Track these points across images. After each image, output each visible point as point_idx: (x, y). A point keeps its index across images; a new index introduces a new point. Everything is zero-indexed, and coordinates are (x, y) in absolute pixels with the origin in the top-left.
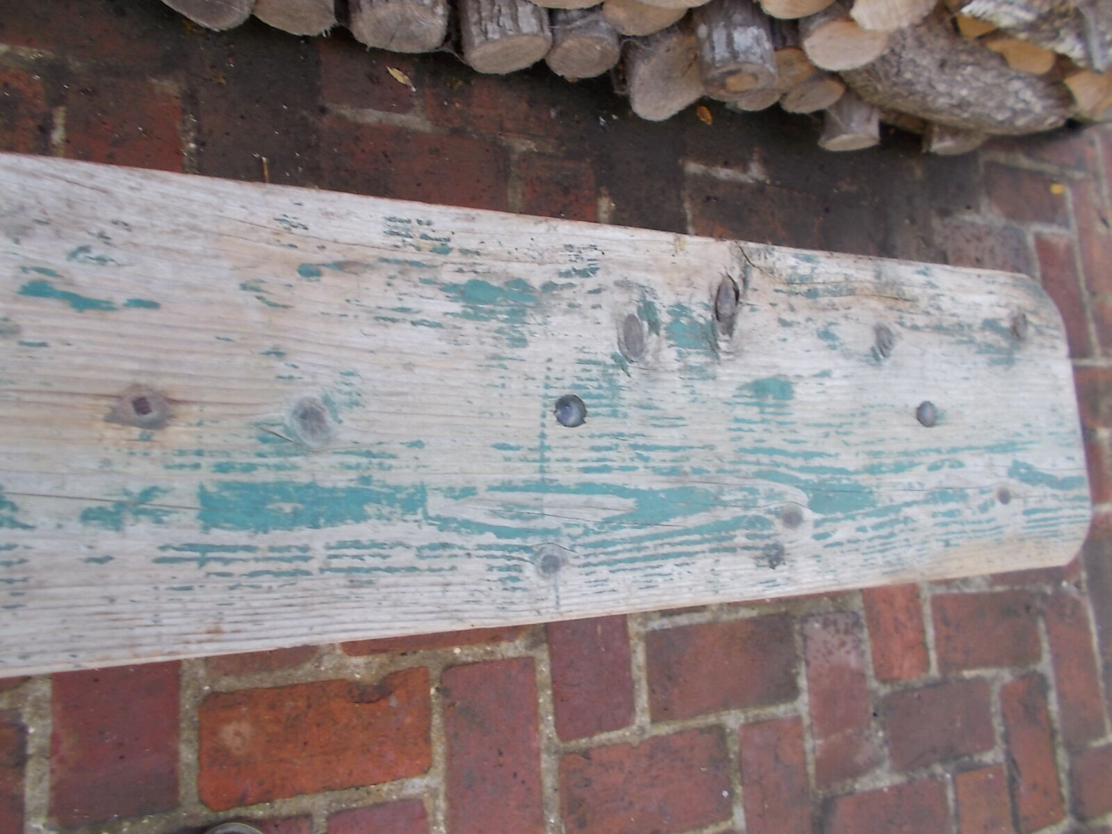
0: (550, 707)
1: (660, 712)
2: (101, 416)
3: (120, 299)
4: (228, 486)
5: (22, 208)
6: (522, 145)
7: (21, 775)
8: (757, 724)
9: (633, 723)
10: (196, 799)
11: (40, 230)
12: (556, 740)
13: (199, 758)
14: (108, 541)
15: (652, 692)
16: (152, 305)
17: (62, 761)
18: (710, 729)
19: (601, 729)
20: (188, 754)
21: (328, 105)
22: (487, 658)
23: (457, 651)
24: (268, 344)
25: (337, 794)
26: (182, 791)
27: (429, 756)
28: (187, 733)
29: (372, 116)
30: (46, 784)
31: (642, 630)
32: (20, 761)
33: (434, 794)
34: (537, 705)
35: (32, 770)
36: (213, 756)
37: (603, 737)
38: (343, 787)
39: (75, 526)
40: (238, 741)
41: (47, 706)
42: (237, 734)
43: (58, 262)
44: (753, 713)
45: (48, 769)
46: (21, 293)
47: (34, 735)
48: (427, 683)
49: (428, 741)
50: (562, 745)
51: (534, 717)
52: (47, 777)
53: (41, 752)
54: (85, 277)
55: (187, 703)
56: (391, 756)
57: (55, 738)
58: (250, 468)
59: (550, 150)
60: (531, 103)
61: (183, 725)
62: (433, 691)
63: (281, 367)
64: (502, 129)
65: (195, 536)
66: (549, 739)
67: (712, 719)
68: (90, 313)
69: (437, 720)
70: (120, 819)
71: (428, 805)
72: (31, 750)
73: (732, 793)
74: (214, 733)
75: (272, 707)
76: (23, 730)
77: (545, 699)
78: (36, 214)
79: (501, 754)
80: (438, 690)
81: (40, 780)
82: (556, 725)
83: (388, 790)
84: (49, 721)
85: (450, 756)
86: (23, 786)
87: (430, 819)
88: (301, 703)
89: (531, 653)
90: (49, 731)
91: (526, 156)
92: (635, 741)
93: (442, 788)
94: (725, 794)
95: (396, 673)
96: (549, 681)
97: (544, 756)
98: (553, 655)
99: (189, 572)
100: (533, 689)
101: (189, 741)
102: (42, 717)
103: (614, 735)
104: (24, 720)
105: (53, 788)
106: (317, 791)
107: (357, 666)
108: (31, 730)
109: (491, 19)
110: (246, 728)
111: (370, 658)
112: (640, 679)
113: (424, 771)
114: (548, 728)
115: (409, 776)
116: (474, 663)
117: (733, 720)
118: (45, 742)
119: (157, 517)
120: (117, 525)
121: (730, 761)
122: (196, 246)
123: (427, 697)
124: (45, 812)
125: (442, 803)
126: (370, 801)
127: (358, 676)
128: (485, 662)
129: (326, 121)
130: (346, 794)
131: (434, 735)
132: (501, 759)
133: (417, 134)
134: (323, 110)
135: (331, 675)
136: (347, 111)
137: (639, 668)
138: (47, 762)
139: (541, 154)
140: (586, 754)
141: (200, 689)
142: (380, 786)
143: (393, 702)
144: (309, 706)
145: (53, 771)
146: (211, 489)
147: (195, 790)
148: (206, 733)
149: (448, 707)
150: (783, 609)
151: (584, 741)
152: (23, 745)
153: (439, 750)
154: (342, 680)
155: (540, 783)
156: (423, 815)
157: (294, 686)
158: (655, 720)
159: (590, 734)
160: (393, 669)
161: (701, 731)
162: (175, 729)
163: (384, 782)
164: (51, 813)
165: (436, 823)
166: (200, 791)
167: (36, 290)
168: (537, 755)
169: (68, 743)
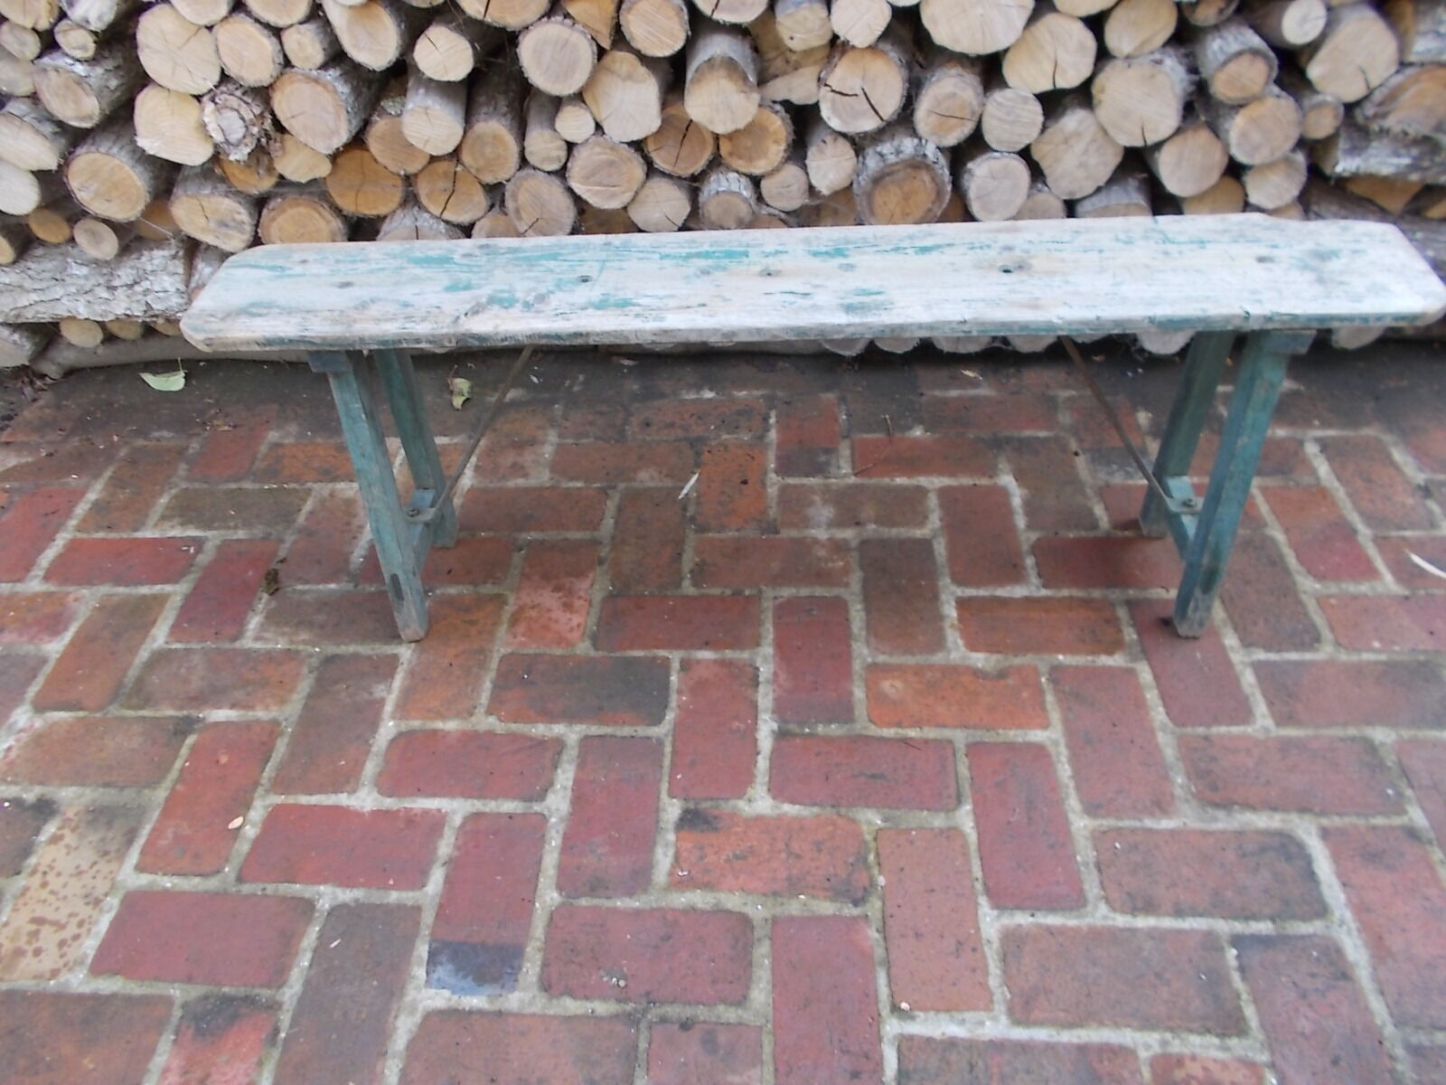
0: (1159, 702)
1: (1283, 719)
6: (1064, 394)
7: (756, 691)
8: (1415, 742)
9: (1254, 723)
10: (866, 718)
12: (1171, 725)
13: (867, 696)
15: (1270, 704)
17: (780, 686)
18: (1353, 739)
19: (1217, 721)
20: (859, 693)
21: (925, 392)
22: (1090, 664)
23: (1061, 657)
25: (971, 731)
26: (857, 713)
27: (1047, 718)
28: (858, 682)
29: (954, 393)
30: (771, 697)
31: (1246, 659)
32: (757, 684)
33: (1056, 743)
34: (1144, 698)
35: (762, 689)
36: (876, 697)
37: (1223, 729)
38: (975, 727)
40: (893, 691)
41: (771, 659)
42: (892, 686)
44: (1406, 734)
45: (771, 690)
47: (763, 672)
48: (1038, 675)
49: (1043, 709)
50: (1178, 730)
51: (1140, 704)
52: (771, 694)
53: (768, 681)
55: (857, 666)
57: (775, 674)
59: (1088, 393)
61: (855, 677)
62: (1043, 680)
64: (1048, 387)
66: (1163, 723)
67: (1352, 731)
69: (1050, 698)
70: (816, 723)
71: (1052, 749)
72: (761, 679)
73: (1400, 795)
74: (876, 684)
75: (917, 675)
76: (757, 669)
77: (1152, 696)
79: (1114, 725)
80: (1048, 680)
81: (767, 695)
82: (1168, 714)
83: (1015, 735)
84: (772, 666)
85: (1066, 723)
86: (757, 697)
87: (1054, 759)
88: (938, 675)
89: (1130, 665)
90: (772, 670)
91: (1070, 399)
92: (1261, 736)
93: (1062, 741)
94: (1390, 792)
95: (1010, 666)
96: (1153, 684)
97: (1160, 734)
98: (1152, 668)
100: (1138, 690)
101: (859, 686)
102: (768, 664)
103: (1235, 730)
104: (758, 665)
105: (775, 700)
106: (956, 727)
107: (978, 659)
108: (762, 670)
110: (898, 684)
111: (988, 655)
112: (1253, 694)
113: (1045, 725)
114: (1159, 714)
115: (1031, 728)
116: (1078, 666)
117: (1382, 735)
118: (770, 676)
121: (1389, 768)
123: (1039, 683)
124: (770, 711)
125: (1063, 750)
126: (1000, 739)
127: (980, 665)
128: (1089, 667)
129: (924, 398)
130: (979, 733)
131: (1049, 707)
132: (1116, 729)
133: (986, 398)
134: (922, 395)
135: (959, 662)
136: (938, 393)
137: (1250, 685)
138: (771, 686)
139: (1081, 398)
140: (1206, 738)
141: (865, 660)
142: (1007, 731)
143: (1010, 681)
144: (944, 676)
145: (774, 691)
147: (865, 714)
148: (871, 683)
149: (1059, 691)
150: (1422, 658)
151: (1201, 730)
152: (757, 676)
153: (1055, 716)
154: (968, 666)
155: (1160, 751)
156: (1048, 756)
157: (930, 665)
158: (1279, 724)
159: (1209, 725)
160: (1007, 664)
161: (1342, 740)
162: (849, 679)
163: (1010, 729)
164: (773, 712)
165: (1059, 761)
166: (869, 714)
168: (1152, 732)
169: (783, 677)
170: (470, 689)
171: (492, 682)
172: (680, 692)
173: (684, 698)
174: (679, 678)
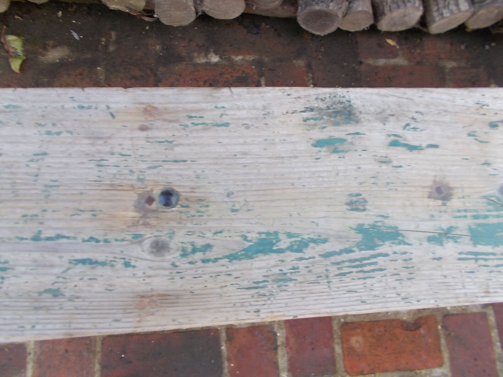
0: (497, 338)
2: (426, 196)
3: (424, 144)
4: (479, 225)
5: (384, 111)
6: (450, 65)
7: (276, 354)
10: (343, 370)
11: (392, 118)
13: (343, 351)
14: (439, 251)
16: (436, 146)
17: (291, 348)
20: (338, 349)
21: (363, 60)
22: (463, 312)
24: (483, 160)
25: (402, 373)
26: (338, 366)
27: (441, 358)
28: (337, 340)
29: (382, 62)
30: (286, 358)
32: (276, 349)
34: (490, 337)
35: (279, 350)
36: (349, 351)
38: (404, 370)
39: (426, 244)
40: (358, 345)
41: (283, 324)
42: (357, 342)
43: (399, 131)
45: (285, 352)
46: (389, 145)
47: (279, 336)
48: (436, 323)
49: (440, 351)
51: (490, 343)
52: (286, 355)
53: (283, 343)
54: (410, 137)
55: (336, 327)
56: (424, 357)
57: (287, 338)
58: (486, 217)
59: (463, 64)
60: (452, 44)
61: (335, 336)
62: (439, 327)
63: (489, 170)
64: (440, 59)
65: (470, 248)
66: (499, 354)
68: (415, 151)
69: (443, 341)
72: (279, 343)
74: (348, 341)
75: (370, 330)
76: (275, 334)
77: (494, 334)
78: (389, 112)
79: (476, 360)
80: (442, 326)
81: (284, 356)
83: (425, 373)
84: (284, 331)
85: (452, 359)
86: (277, 358)
88: (382, 329)
89: (484, 311)
90: (285, 335)
91: (453, 70)
93: (449, 375)
95: (421, 318)
96: (495, 325)
97: (498, 363)
98: (495, 312)
99: (471, 265)
100: (488, 329)
101: (338, 343)
102: (281, 329)
104: (275, 330)
105: (289, 360)
106: (394, 371)
107: (404, 313)
108: (278, 334)
109: (444, 7)
110: (360, 339)
113: (440, 365)
114: (498, 349)
115: (433, 367)
116: (457, 314)
118: (284, 340)
119: (455, 239)
120: (441, 244)
122: (448, 119)
123: (437, 330)
124: (286, 370)
127: (405, 318)
128: (463, 314)
129: (363, 67)
130: (406, 374)
131: (443, 348)
132: (476, 363)
133: (402, 67)
134: (361, 63)
135: (393, 317)
136: (371, 62)
138: (285, 349)
139: (459, 68)
141: (340, 320)
142: (421, 371)
143: (422, 331)
144: (386, 331)
145: (288, 353)
146: (473, 227)
147: (342, 366)
148: (345, 340)
149: (448, 336)
152: (275, 341)
153: (446, 355)
154: (398, 320)
157: (378, 321)
160: (420, 316)
162: (331, 338)
163: (423, 369)
164: (289, 371)
166: (345, 367)
167: (394, 144)
168: (494, 362)
169: (292, 341)
170: (85, 372)
171: (100, 364)
172: (229, 360)
173: (232, 365)
174: (226, 347)
